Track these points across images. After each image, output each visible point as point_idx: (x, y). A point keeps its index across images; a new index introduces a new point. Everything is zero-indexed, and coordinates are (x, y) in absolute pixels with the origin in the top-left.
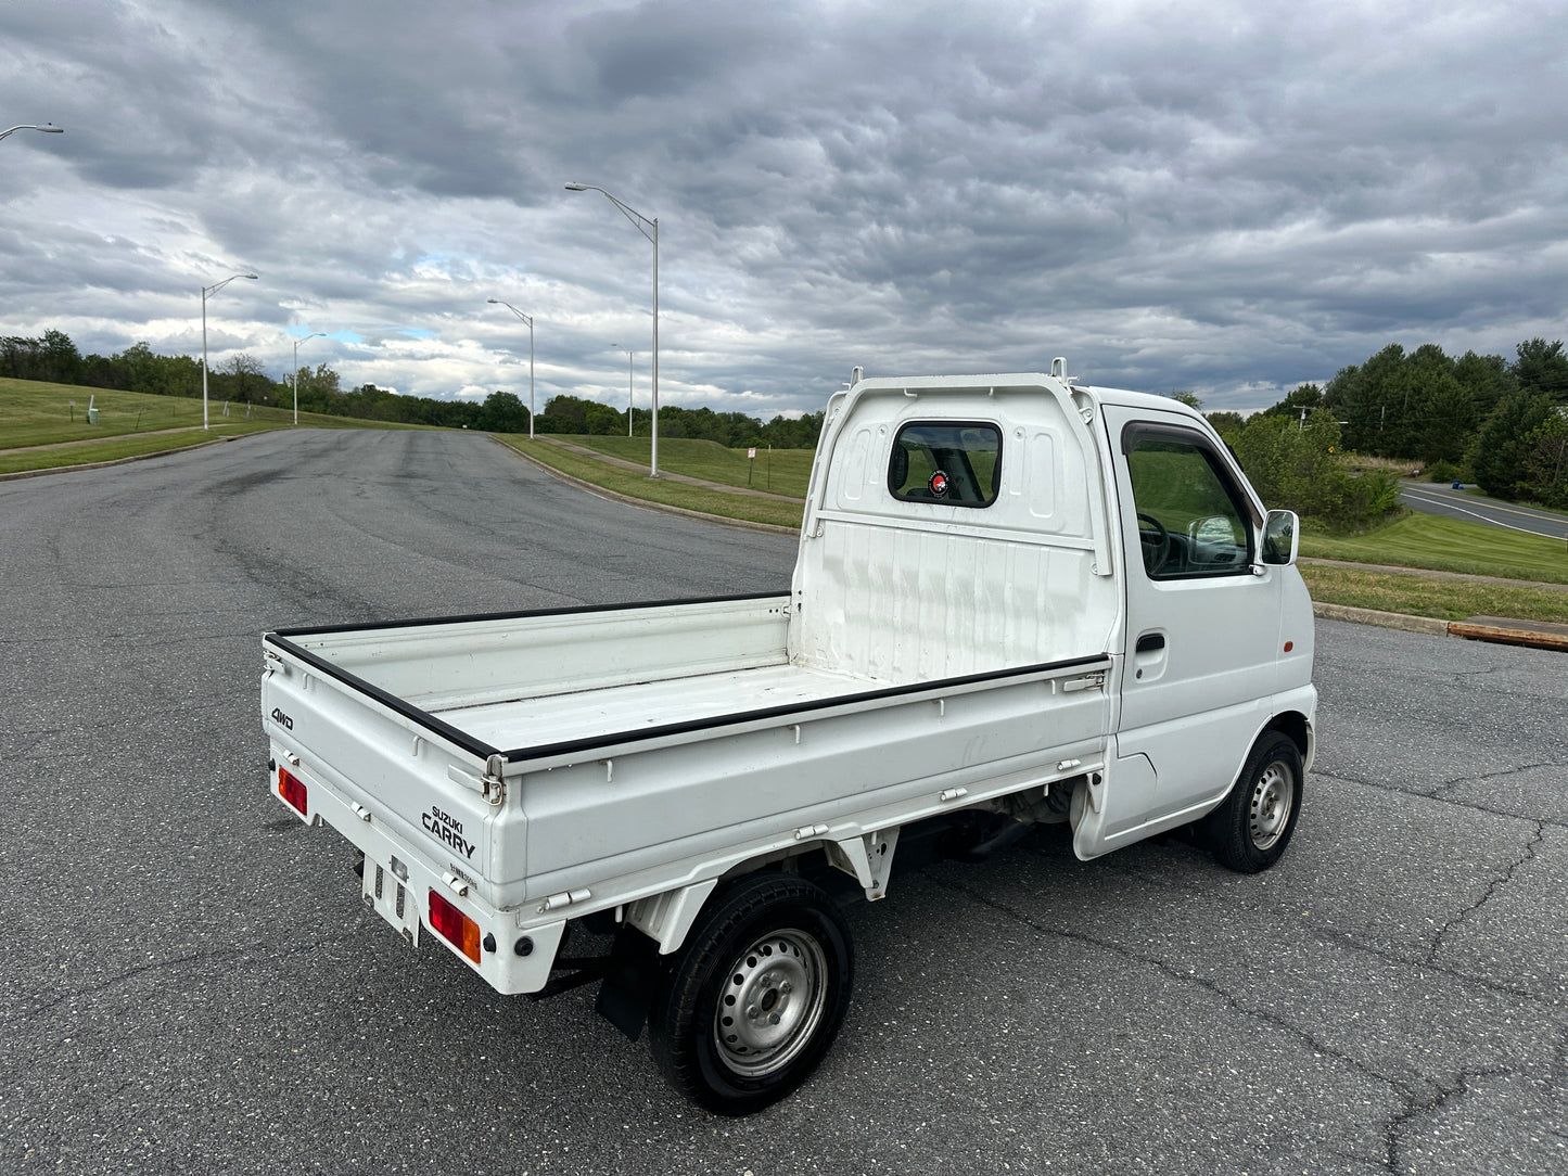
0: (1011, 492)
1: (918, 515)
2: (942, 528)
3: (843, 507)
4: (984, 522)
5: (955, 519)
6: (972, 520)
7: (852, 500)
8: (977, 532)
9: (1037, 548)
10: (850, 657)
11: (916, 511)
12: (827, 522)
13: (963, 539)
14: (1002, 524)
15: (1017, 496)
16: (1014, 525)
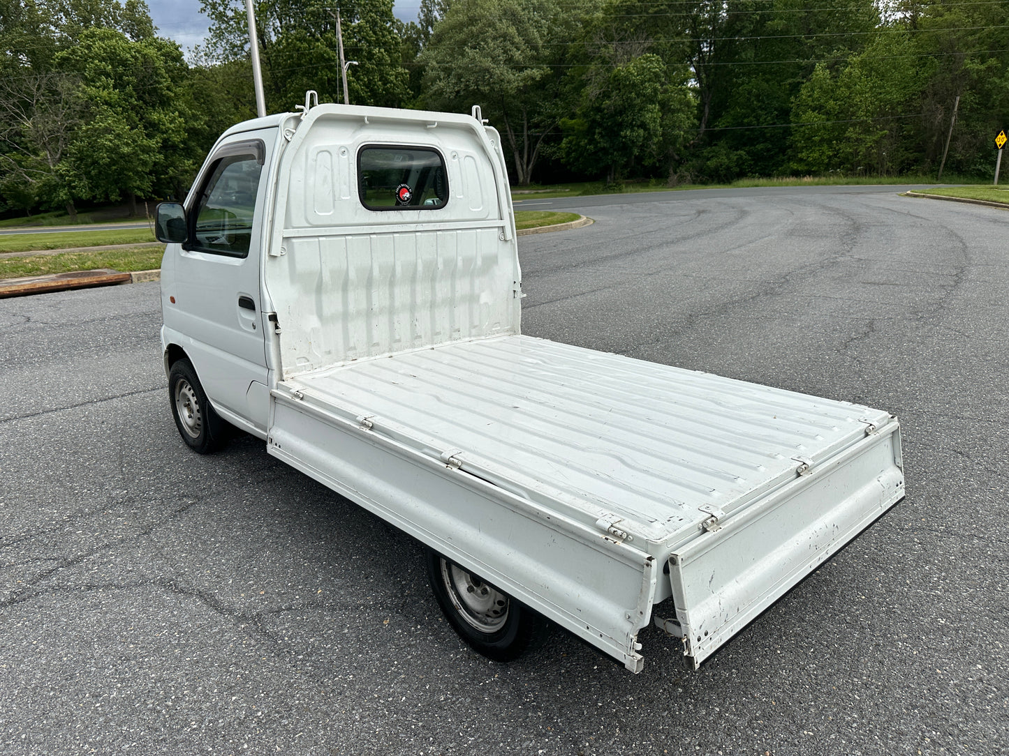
0: (458, 197)
1: (391, 220)
2: (412, 227)
3: (315, 223)
4: (441, 219)
5: (420, 220)
6: (433, 219)
7: (325, 215)
8: (437, 226)
9: (474, 231)
10: (329, 352)
11: (389, 218)
12: (294, 240)
13: (426, 234)
14: (453, 218)
15: (460, 199)
16: (460, 218)
